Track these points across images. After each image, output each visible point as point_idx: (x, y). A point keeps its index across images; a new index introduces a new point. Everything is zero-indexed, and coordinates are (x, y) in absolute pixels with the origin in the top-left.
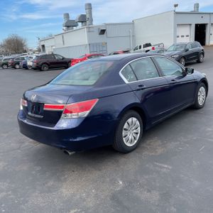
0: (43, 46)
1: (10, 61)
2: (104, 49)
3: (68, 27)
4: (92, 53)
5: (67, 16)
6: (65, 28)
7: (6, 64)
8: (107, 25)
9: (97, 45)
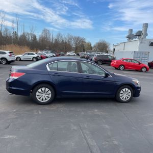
0: (114, 49)
5: (131, 31)
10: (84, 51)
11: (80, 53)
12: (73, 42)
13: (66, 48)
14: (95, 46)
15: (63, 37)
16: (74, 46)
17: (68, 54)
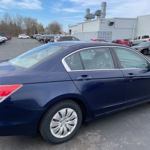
0: (70, 31)
1: (45, 38)
2: (110, 36)
3: (88, 18)
4: (99, 39)
5: (88, 10)
6: (85, 19)
7: (43, 40)
8: (115, 18)
9: (105, 33)
10: (36, 33)
11: (35, 36)
12: (23, 23)
13: (16, 31)
14: (47, 28)
15: (12, 18)
16: (25, 28)
17: (20, 36)
